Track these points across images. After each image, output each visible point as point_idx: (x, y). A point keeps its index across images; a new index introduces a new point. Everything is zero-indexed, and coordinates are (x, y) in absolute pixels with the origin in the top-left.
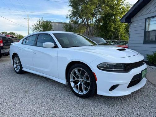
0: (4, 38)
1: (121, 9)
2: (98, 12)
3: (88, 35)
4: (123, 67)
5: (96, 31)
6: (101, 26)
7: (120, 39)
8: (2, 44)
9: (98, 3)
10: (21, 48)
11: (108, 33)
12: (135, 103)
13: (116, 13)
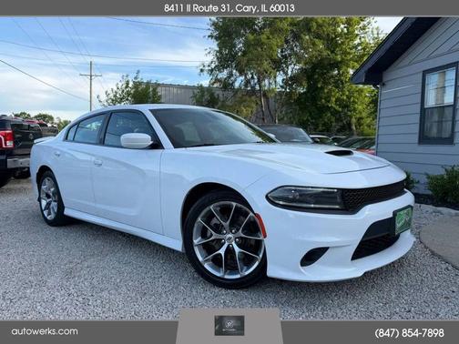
0: (17, 127)
1: (360, 48)
2: (290, 55)
3: (261, 121)
4: (339, 200)
5: (284, 109)
6: (300, 94)
7: (355, 133)
8: (10, 144)
9: (292, 31)
10: (61, 151)
11: (321, 117)
12: (377, 305)
13: (343, 59)
